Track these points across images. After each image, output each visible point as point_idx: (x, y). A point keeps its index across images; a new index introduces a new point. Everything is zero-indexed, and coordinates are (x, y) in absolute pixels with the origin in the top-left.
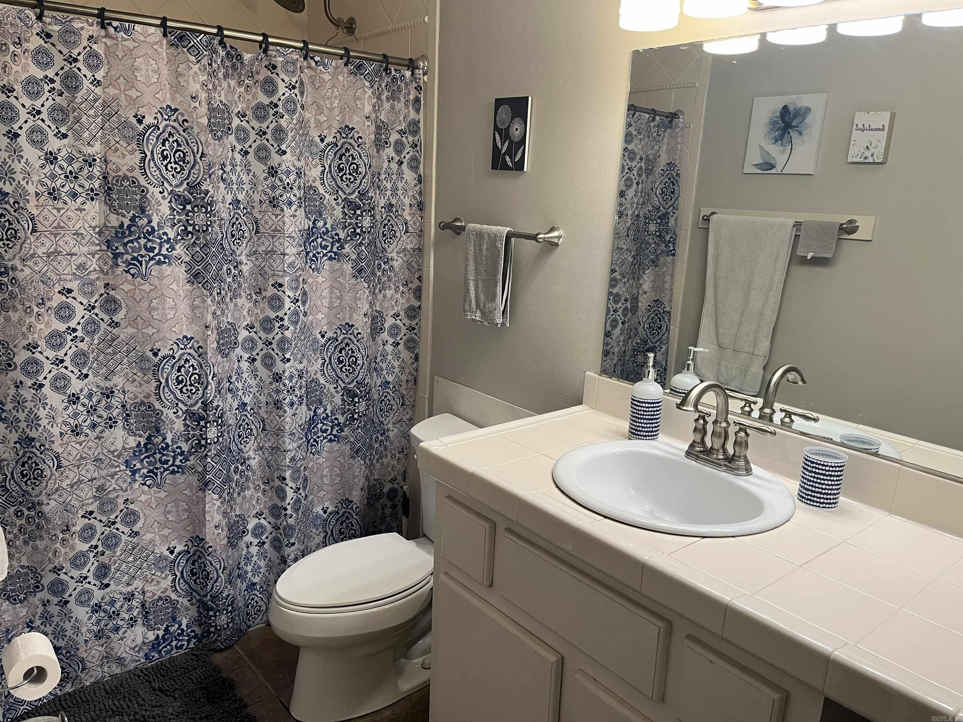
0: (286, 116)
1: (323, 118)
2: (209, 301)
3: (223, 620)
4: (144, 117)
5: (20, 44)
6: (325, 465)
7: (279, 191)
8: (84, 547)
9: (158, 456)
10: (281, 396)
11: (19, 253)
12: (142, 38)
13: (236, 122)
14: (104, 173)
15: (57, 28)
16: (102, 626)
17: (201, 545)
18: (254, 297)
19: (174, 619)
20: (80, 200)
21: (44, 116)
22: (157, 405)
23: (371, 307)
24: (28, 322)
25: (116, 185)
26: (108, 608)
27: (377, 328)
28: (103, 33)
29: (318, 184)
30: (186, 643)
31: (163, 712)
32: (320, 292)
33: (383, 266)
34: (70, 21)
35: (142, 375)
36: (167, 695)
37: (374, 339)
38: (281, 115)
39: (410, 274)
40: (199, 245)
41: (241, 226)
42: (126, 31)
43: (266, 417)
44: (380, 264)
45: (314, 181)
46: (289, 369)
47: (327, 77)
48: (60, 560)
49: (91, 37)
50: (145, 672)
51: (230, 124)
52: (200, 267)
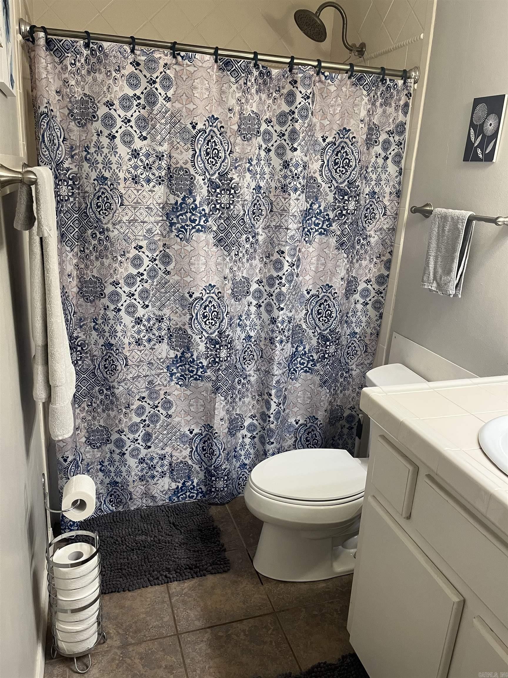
0: (300, 121)
1: (326, 122)
2: (228, 259)
3: (220, 484)
4: (197, 124)
5: (119, 71)
6: (300, 389)
7: (289, 180)
8: (137, 420)
9: (187, 366)
10: (274, 335)
11: (112, 219)
12: (201, 64)
13: (264, 127)
14: (169, 165)
15: (143, 58)
16: (144, 473)
17: (210, 431)
18: (265, 260)
19: (189, 478)
20: (152, 184)
21: (132, 123)
22: (189, 332)
23: (348, 273)
24: (114, 266)
25: (175, 174)
26: (149, 462)
27: (351, 290)
28: (174, 61)
29: (317, 175)
30: (195, 495)
31: (172, 540)
32: (309, 259)
33: (362, 241)
34: (152, 53)
35: (182, 310)
36: (177, 529)
37: (348, 298)
38: (296, 120)
39: (384, 249)
40: (223, 218)
41: (260, 206)
42: (190, 59)
43: (264, 348)
44: (360, 240)
45: (314, 173)
46: (282, 315)
47: (333, 88)
48: (122, 426)
49: (166, 64)
50: (167, 509)
51: (259, 128)
52: (223, 235)
